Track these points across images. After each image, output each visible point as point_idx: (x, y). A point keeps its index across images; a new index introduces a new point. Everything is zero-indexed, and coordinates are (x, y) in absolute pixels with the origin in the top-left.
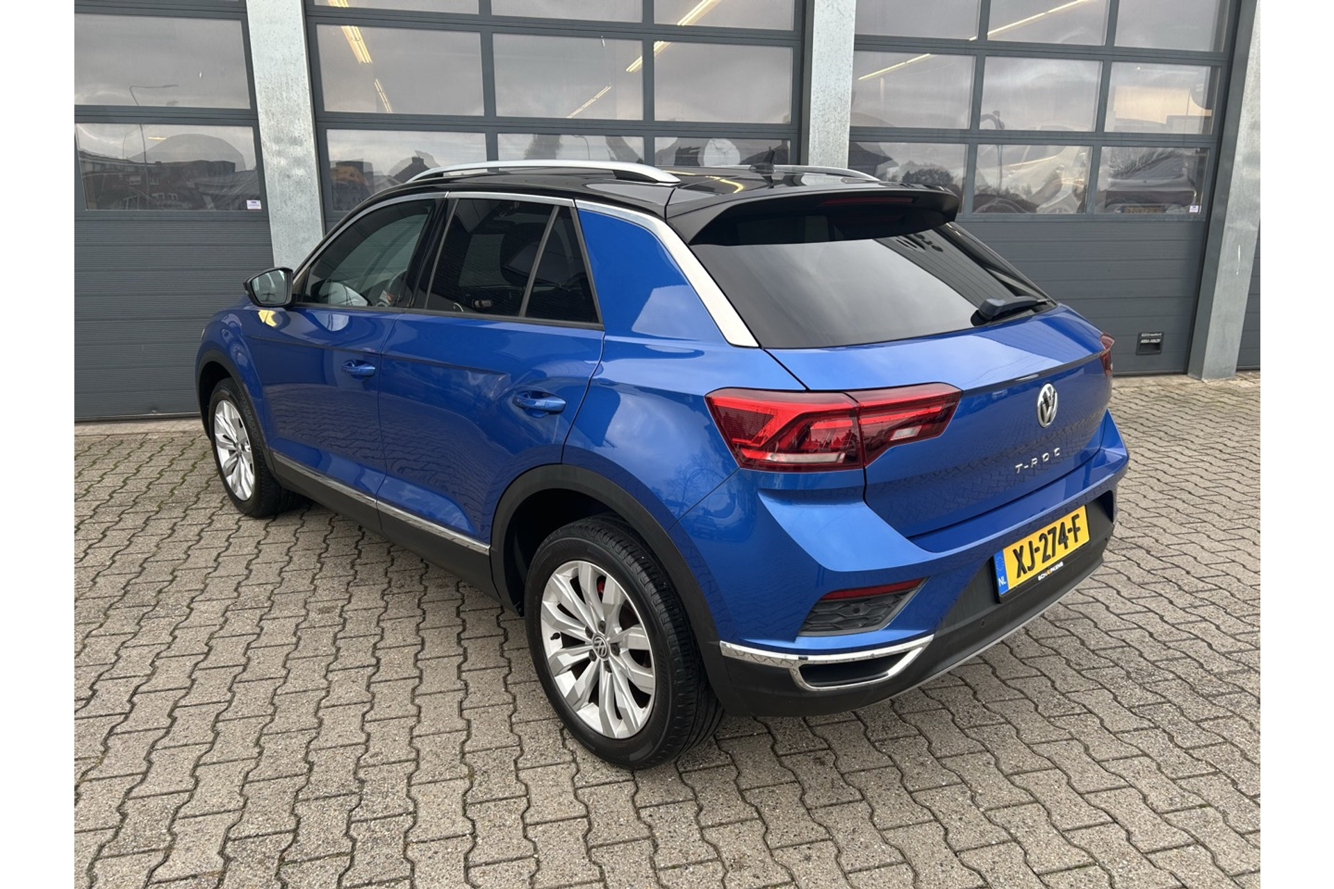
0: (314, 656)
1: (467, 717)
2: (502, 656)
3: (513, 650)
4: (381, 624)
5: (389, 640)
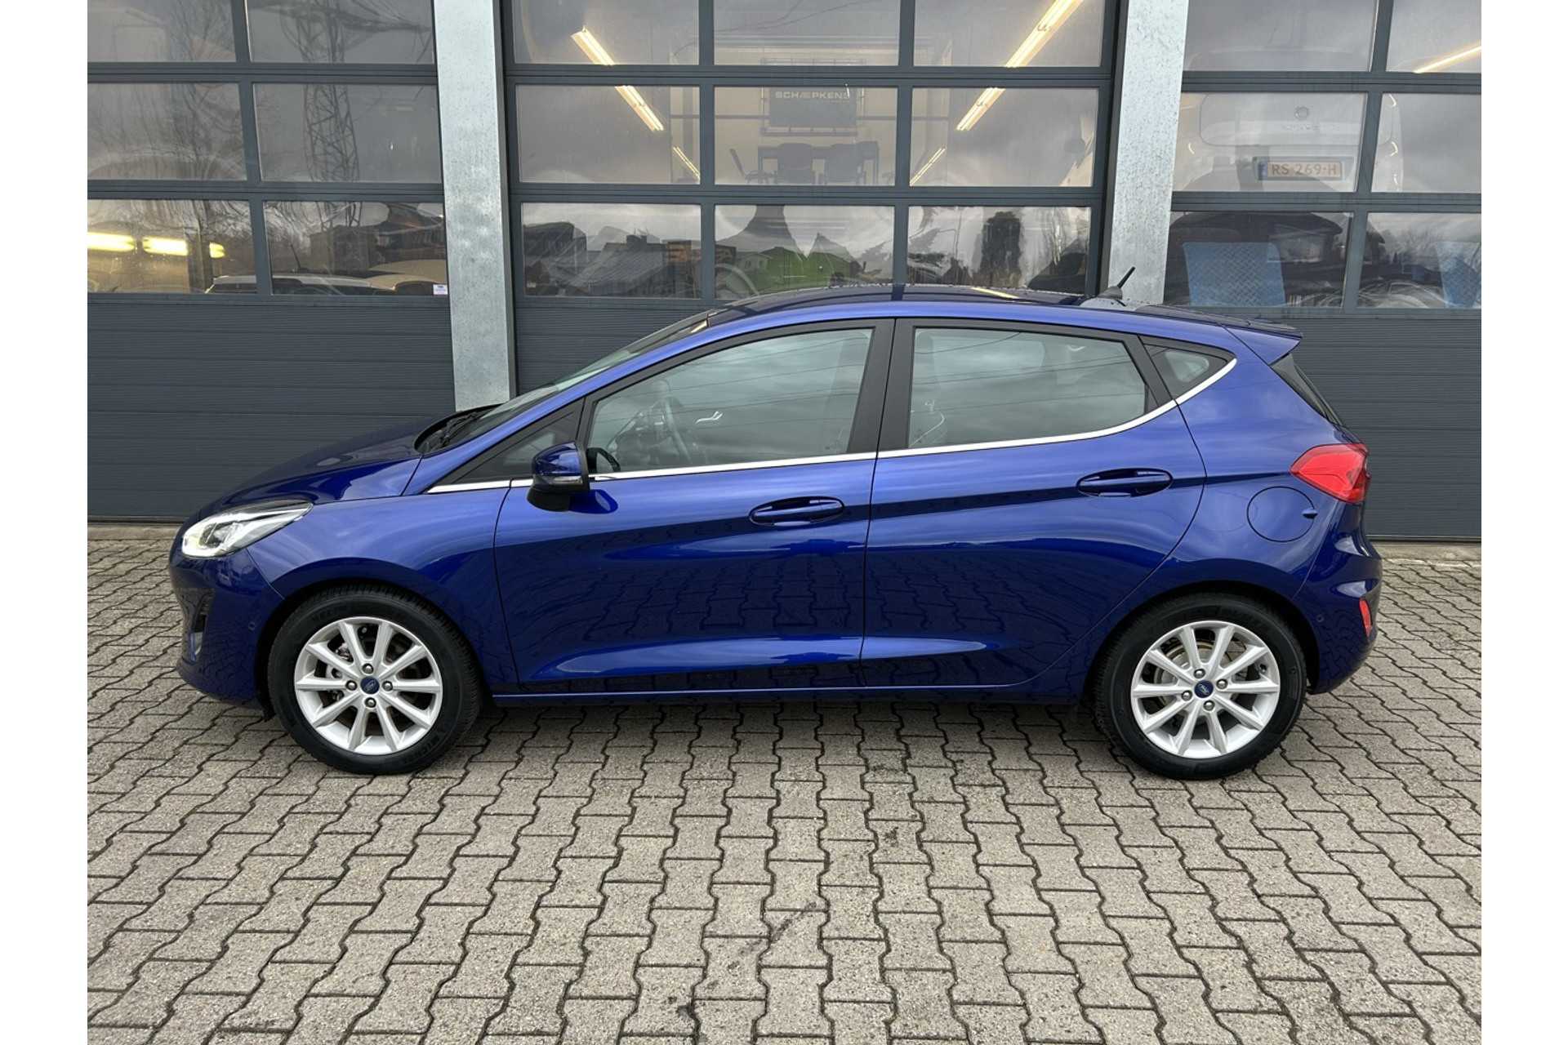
0: (279, 855)
1: (389, 976)
2: (490, 889)
3: (507, 881)
4: (382, 820)
5: (378, 845)
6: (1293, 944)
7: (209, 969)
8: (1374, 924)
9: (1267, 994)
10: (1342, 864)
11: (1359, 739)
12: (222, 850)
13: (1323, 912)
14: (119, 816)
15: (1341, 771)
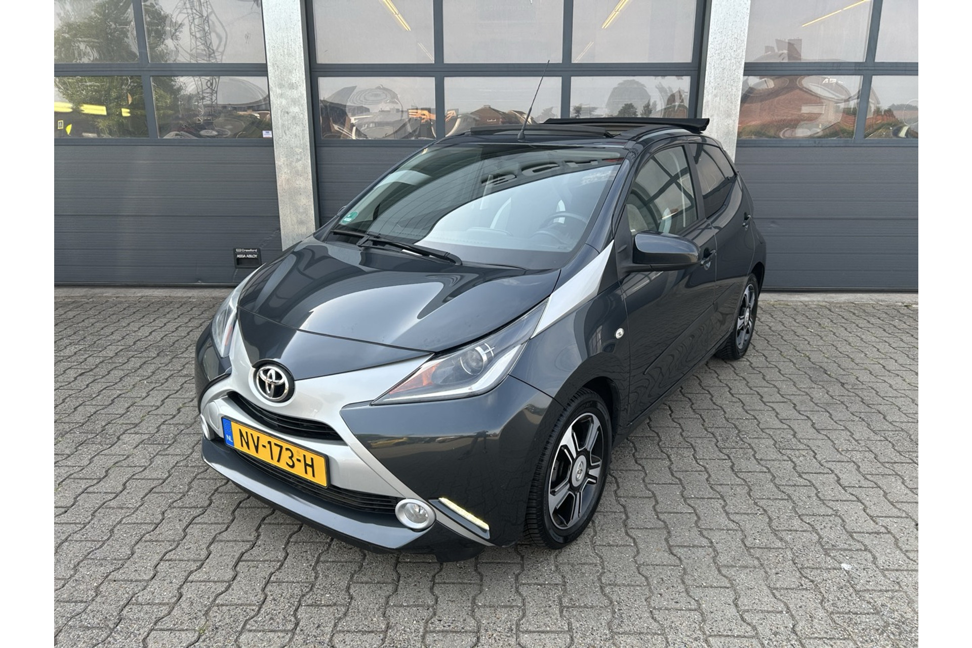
0: (168, 492)
1: (238, 569)
6: (822, 546)
7: (123, 565)
8: (876, 533)
9: (806, 577)
10: (852, 494)
11: (862, 416)
12: (132, 489)
13: (841, 525)
14: (67, 468)
15: (851, 436)
